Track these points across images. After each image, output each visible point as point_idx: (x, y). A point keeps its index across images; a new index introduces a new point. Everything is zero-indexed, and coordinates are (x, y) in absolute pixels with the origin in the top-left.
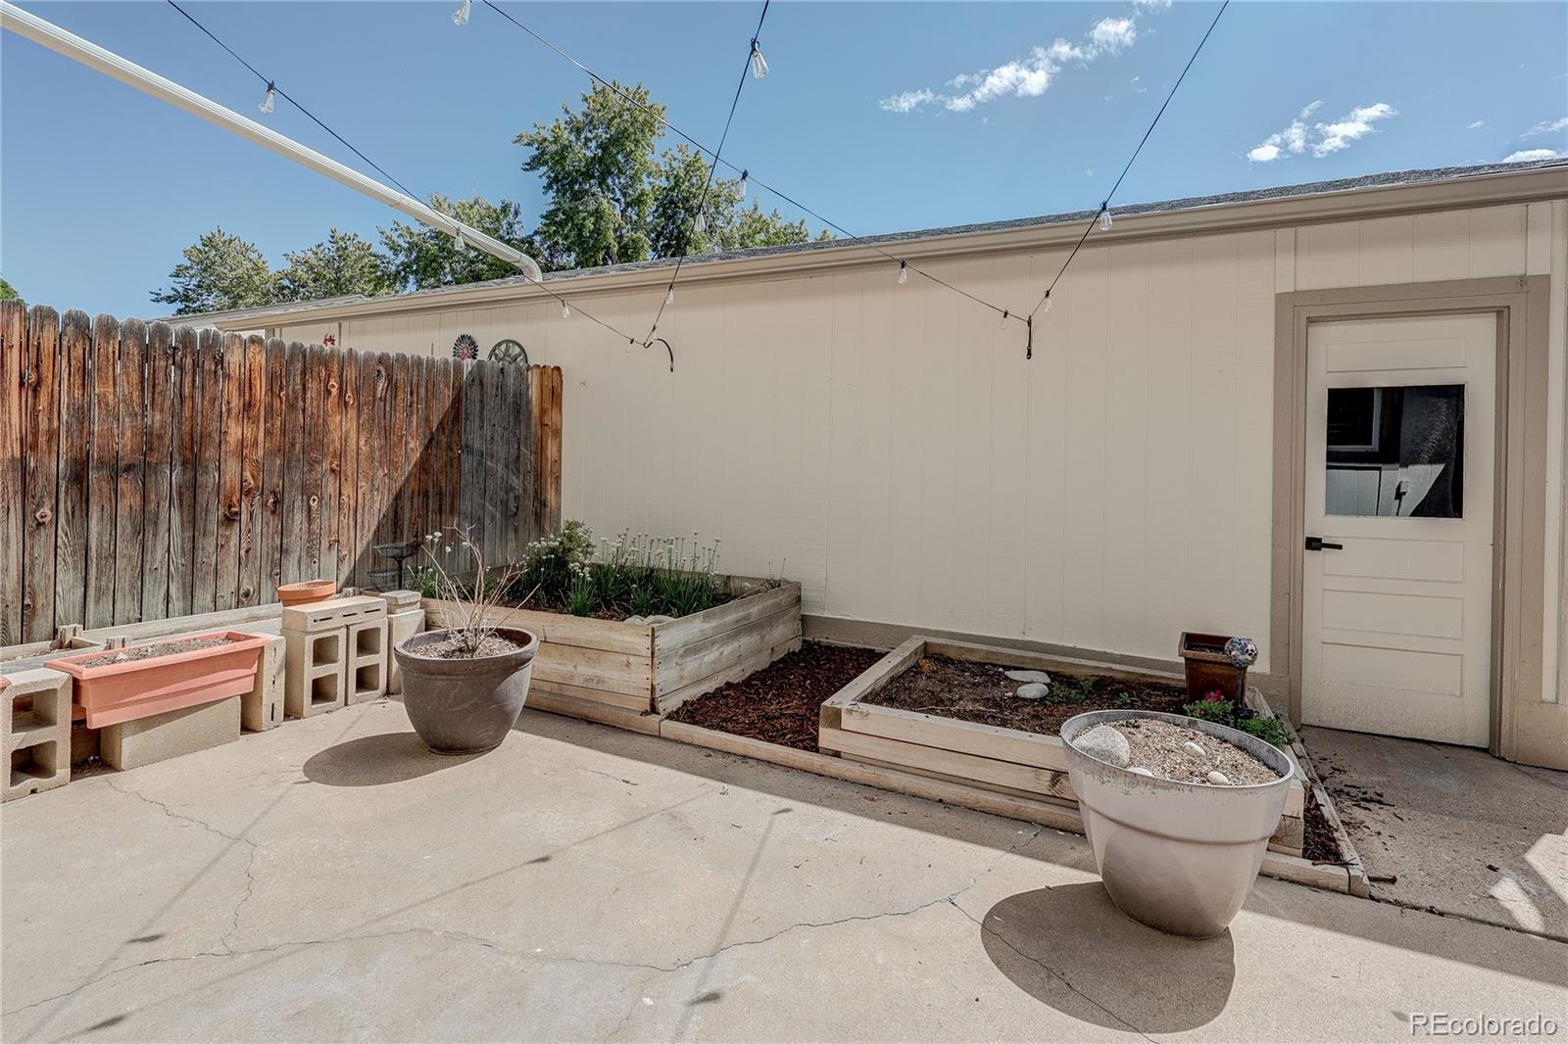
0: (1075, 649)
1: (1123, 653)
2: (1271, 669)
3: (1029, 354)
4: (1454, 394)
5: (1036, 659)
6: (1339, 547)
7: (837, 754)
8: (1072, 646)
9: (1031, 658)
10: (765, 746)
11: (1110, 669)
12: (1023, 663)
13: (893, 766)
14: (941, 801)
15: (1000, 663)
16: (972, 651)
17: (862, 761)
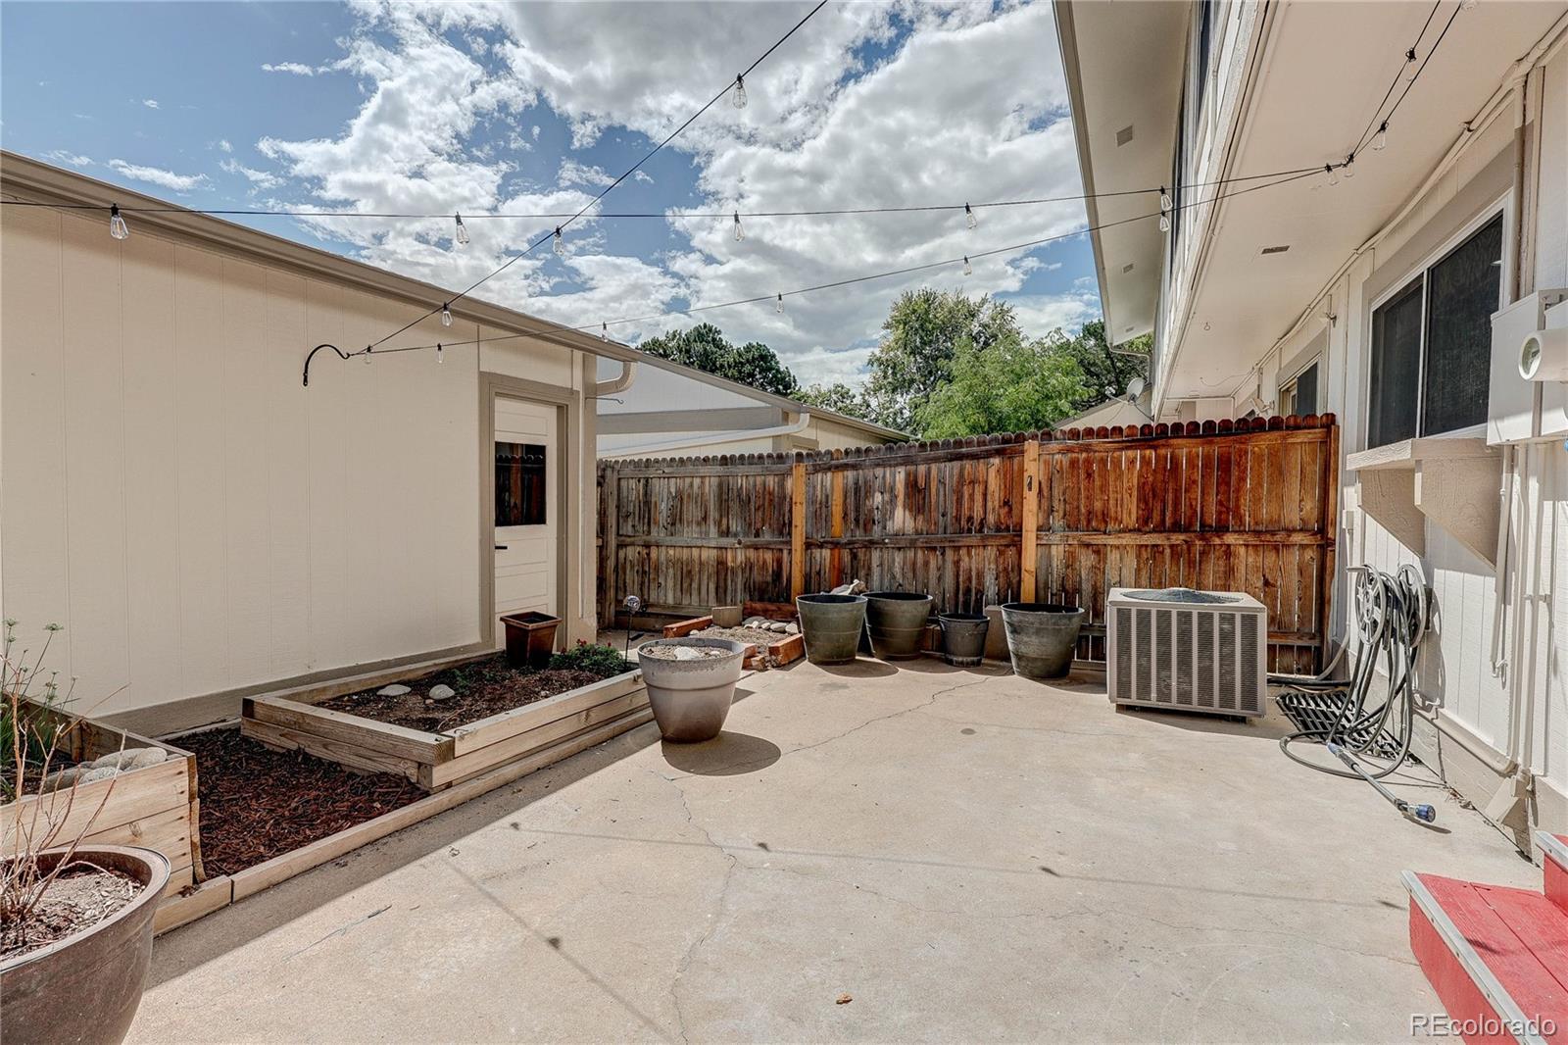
0: (358, 666)
1: (397, 657)
2: (482, 637)
3: (305, 380)
4: (541, 450)
5: (382, 676)
6: (505, 548)
7: (449, 785)
8: (354, 664)
9: (376, 678)
10: (389, 818)
11: (436, 665)
12: (372, 684)
13: (498, 765)
14: (539, 769)
15: (351, 692)
16: (324, 689)
17: (478, 775)
